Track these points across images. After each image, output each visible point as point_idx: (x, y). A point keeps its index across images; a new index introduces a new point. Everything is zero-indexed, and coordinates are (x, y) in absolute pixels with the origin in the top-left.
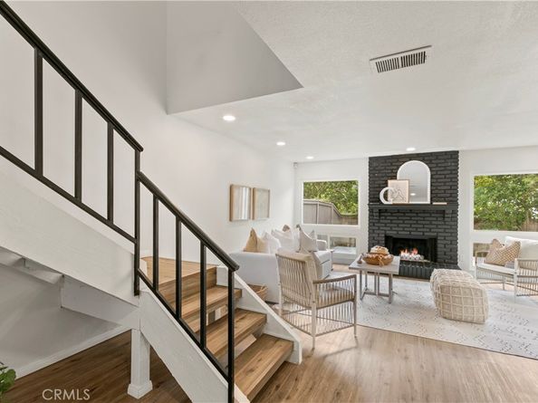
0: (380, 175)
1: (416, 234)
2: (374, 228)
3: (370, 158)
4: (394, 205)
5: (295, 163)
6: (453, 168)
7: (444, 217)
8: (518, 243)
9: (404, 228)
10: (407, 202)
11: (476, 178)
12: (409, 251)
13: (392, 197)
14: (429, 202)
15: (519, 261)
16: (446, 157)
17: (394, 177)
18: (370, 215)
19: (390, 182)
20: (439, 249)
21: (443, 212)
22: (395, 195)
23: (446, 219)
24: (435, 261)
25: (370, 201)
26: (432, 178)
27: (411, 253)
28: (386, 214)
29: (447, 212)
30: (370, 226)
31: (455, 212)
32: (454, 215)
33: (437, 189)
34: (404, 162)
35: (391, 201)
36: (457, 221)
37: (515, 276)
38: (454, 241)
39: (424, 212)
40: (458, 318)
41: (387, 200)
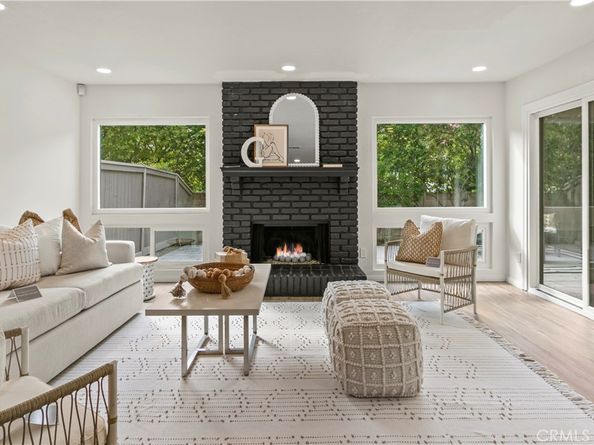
0: (243, 116)
1: (300, 220)
2: (234, 211)
3: (225, 85)
4: (264, 168)
5: (80, 85)
6: (350, 109)
7: (339, 189)
8: (439, 225)
9: (280, 208)
10: (285, 164)
11: (379, 127)
12: (290, 249)
13: (262, 154)
14: (317, 164)
15: (446, 253)
16: (340, 91)
17: (265, 121)
18: (225, 189)
19: (258, 129)
20: (332, 242)
21: (337, 180)
22: (267, 152)
23: (342, 192)
24: (328, 261)
25: (225, 163)
26: (321, 124)
27: (292, 252)
28: (252, 186)
29: (342, 180)
30: (225, 208)
31: (353, 180)
32: (352, 185)
33: (328, 143)
34: (280, 95)
35: (260, 162)
36: (355, 195)
37: (442, 280)
38: (353, 227)
39: (311, 180)
40: (375, 392)
41: (253, 160)
